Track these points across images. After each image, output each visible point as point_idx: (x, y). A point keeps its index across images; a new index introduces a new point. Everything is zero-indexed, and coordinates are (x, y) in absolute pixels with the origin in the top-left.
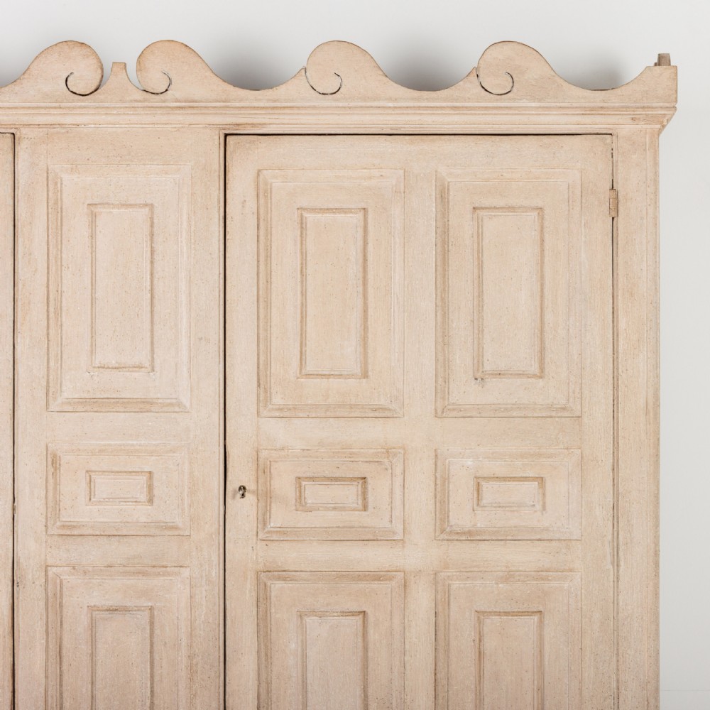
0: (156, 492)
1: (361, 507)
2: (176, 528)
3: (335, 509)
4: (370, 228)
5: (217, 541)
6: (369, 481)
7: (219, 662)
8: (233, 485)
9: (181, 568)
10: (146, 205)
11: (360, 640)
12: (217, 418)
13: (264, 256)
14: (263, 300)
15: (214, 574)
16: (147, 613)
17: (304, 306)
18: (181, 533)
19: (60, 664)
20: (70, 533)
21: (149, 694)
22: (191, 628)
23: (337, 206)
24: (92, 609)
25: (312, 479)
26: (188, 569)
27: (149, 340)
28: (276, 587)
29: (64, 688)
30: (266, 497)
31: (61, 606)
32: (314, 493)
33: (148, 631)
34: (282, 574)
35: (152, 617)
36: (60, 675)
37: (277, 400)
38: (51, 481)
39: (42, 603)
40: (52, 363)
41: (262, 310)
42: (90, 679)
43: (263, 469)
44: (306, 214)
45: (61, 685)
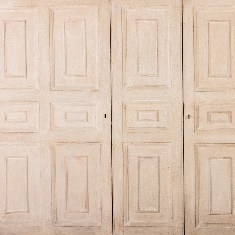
0: (160, 117)
1: (230, 122)
2: (167, 129)
3: (221, 122)
4: (232, 27)
5: (181, 134)
6: (232, 113)
7: (182, 175)
8: (186, 115)
9: (169, 143)
10: (155, 20)
11: (230, 167)
12: (180, 92)
13: (196, 37)
14: (195, 52)
15: (180, 145)
16: (157, 158)
17: (209, 53)
18: (169, 131)
19: (128, 176)
20: (131, 131)
21: (158, 186)
22: (172, 163)
23: (220, 19)
24: (139, 157)
25: (213, 112)
26: (171, 143)
27: (157, 66)
28: (201, 149)
29: (129, 184)
30: (197, 119)
31: (128, 156)
32: (214, 117)
33: (158, 164)
34: (203, 145)
35: (159, 160)
36: (128, 180)
37: (201, 85)
38: (124, 114)
39: (122, 155)
40: (124, 74)
41: (195, 55)
42: (138, 181)
43: (196, 109)
44: (210, 22)
45: (128, 183)
